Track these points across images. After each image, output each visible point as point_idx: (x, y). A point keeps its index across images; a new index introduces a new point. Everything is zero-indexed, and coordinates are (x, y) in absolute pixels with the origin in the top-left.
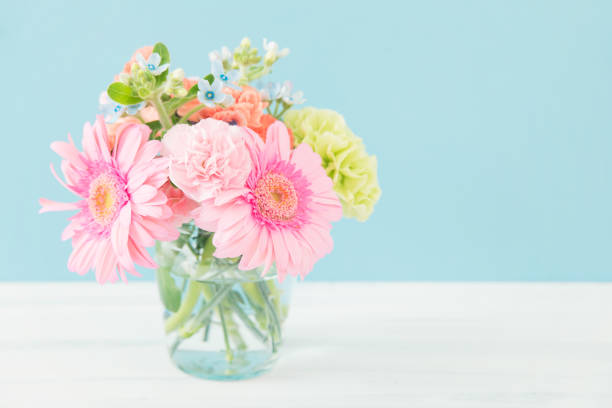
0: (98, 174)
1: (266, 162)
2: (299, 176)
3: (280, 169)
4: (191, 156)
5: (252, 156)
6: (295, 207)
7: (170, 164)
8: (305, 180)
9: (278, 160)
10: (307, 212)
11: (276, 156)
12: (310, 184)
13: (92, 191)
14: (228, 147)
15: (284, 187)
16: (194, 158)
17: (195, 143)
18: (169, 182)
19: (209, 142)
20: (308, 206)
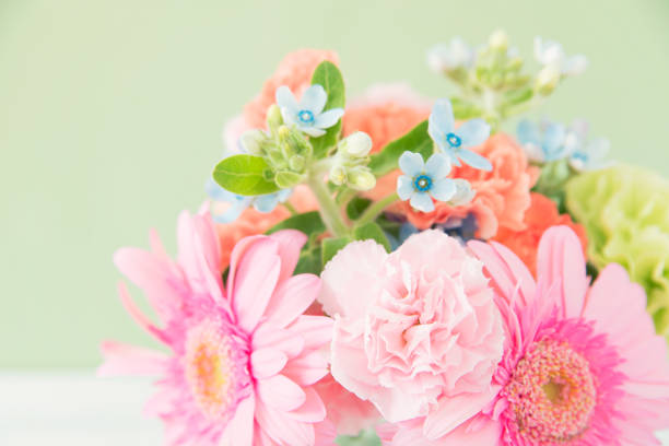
0: (201, 319)
1: (536, 324)
2: (602, 345)
3: (562, 334)
4: (378, 324)
5: (505, 317)
6: (590, 410)
7: (333, 335)
8: (613, 354)
9: (560, 318)
10: (614, 420)
11: (555, 312)
12: (623, 361)
13: (191, 345)
14: (458, 308)
15: (567, 371)
16: (384, 328)
17: (386, 297)
18: (329, 378)
19: (418, 294)
20: (617, 408)
